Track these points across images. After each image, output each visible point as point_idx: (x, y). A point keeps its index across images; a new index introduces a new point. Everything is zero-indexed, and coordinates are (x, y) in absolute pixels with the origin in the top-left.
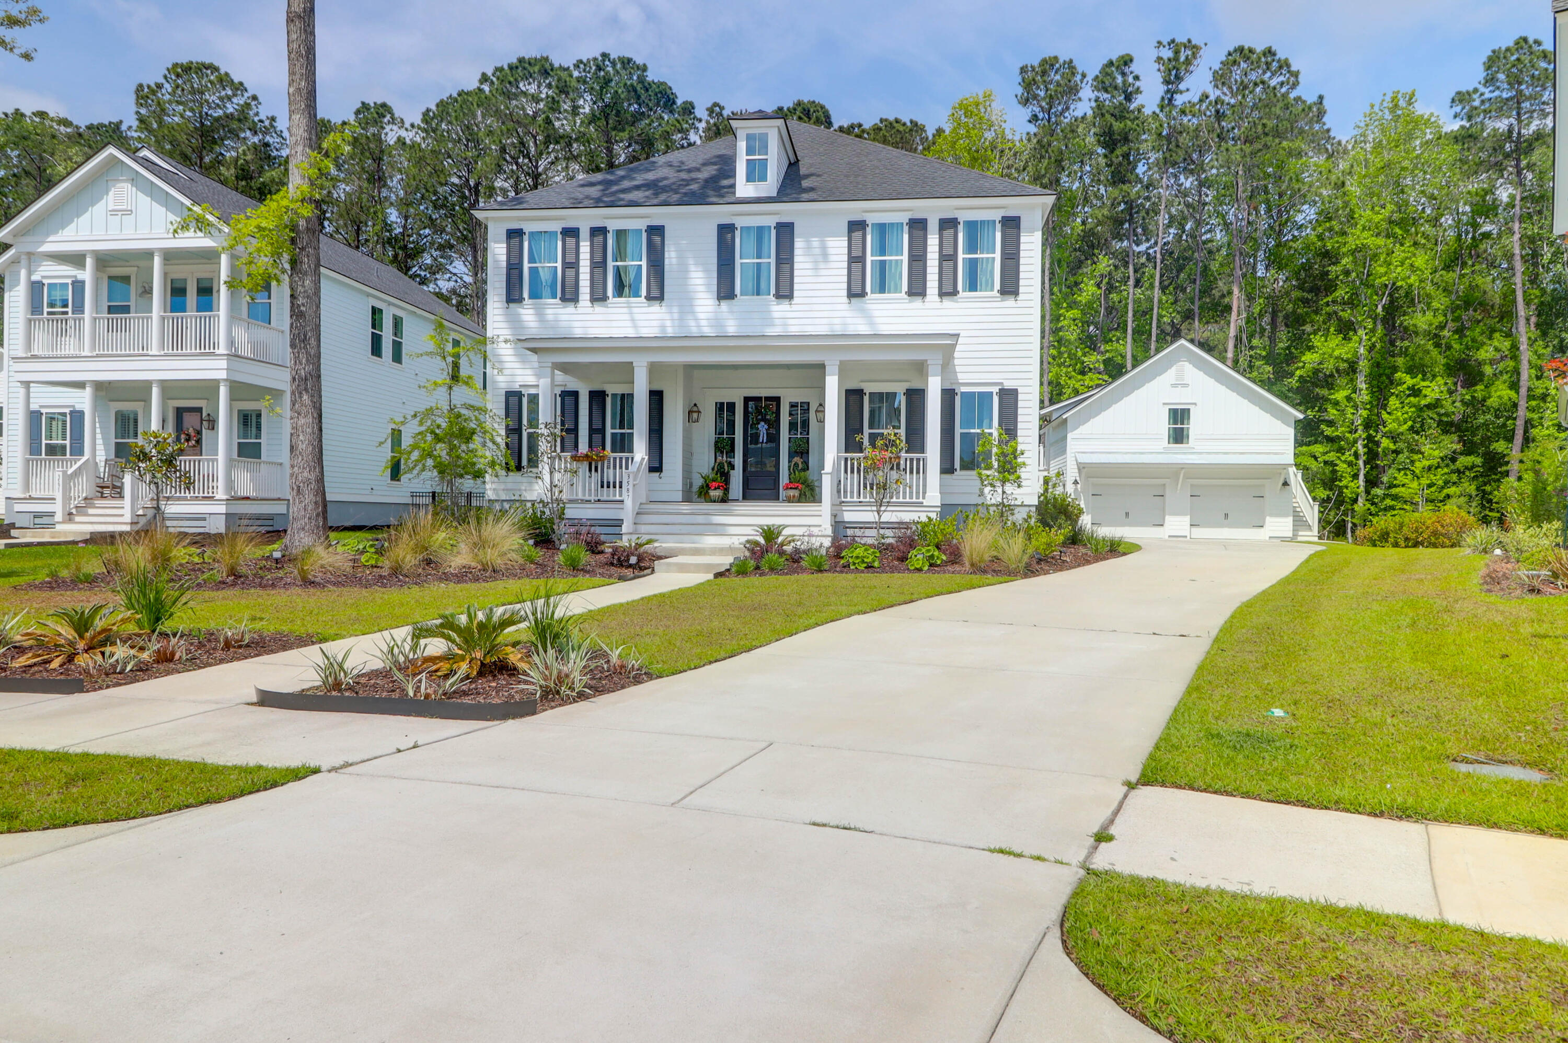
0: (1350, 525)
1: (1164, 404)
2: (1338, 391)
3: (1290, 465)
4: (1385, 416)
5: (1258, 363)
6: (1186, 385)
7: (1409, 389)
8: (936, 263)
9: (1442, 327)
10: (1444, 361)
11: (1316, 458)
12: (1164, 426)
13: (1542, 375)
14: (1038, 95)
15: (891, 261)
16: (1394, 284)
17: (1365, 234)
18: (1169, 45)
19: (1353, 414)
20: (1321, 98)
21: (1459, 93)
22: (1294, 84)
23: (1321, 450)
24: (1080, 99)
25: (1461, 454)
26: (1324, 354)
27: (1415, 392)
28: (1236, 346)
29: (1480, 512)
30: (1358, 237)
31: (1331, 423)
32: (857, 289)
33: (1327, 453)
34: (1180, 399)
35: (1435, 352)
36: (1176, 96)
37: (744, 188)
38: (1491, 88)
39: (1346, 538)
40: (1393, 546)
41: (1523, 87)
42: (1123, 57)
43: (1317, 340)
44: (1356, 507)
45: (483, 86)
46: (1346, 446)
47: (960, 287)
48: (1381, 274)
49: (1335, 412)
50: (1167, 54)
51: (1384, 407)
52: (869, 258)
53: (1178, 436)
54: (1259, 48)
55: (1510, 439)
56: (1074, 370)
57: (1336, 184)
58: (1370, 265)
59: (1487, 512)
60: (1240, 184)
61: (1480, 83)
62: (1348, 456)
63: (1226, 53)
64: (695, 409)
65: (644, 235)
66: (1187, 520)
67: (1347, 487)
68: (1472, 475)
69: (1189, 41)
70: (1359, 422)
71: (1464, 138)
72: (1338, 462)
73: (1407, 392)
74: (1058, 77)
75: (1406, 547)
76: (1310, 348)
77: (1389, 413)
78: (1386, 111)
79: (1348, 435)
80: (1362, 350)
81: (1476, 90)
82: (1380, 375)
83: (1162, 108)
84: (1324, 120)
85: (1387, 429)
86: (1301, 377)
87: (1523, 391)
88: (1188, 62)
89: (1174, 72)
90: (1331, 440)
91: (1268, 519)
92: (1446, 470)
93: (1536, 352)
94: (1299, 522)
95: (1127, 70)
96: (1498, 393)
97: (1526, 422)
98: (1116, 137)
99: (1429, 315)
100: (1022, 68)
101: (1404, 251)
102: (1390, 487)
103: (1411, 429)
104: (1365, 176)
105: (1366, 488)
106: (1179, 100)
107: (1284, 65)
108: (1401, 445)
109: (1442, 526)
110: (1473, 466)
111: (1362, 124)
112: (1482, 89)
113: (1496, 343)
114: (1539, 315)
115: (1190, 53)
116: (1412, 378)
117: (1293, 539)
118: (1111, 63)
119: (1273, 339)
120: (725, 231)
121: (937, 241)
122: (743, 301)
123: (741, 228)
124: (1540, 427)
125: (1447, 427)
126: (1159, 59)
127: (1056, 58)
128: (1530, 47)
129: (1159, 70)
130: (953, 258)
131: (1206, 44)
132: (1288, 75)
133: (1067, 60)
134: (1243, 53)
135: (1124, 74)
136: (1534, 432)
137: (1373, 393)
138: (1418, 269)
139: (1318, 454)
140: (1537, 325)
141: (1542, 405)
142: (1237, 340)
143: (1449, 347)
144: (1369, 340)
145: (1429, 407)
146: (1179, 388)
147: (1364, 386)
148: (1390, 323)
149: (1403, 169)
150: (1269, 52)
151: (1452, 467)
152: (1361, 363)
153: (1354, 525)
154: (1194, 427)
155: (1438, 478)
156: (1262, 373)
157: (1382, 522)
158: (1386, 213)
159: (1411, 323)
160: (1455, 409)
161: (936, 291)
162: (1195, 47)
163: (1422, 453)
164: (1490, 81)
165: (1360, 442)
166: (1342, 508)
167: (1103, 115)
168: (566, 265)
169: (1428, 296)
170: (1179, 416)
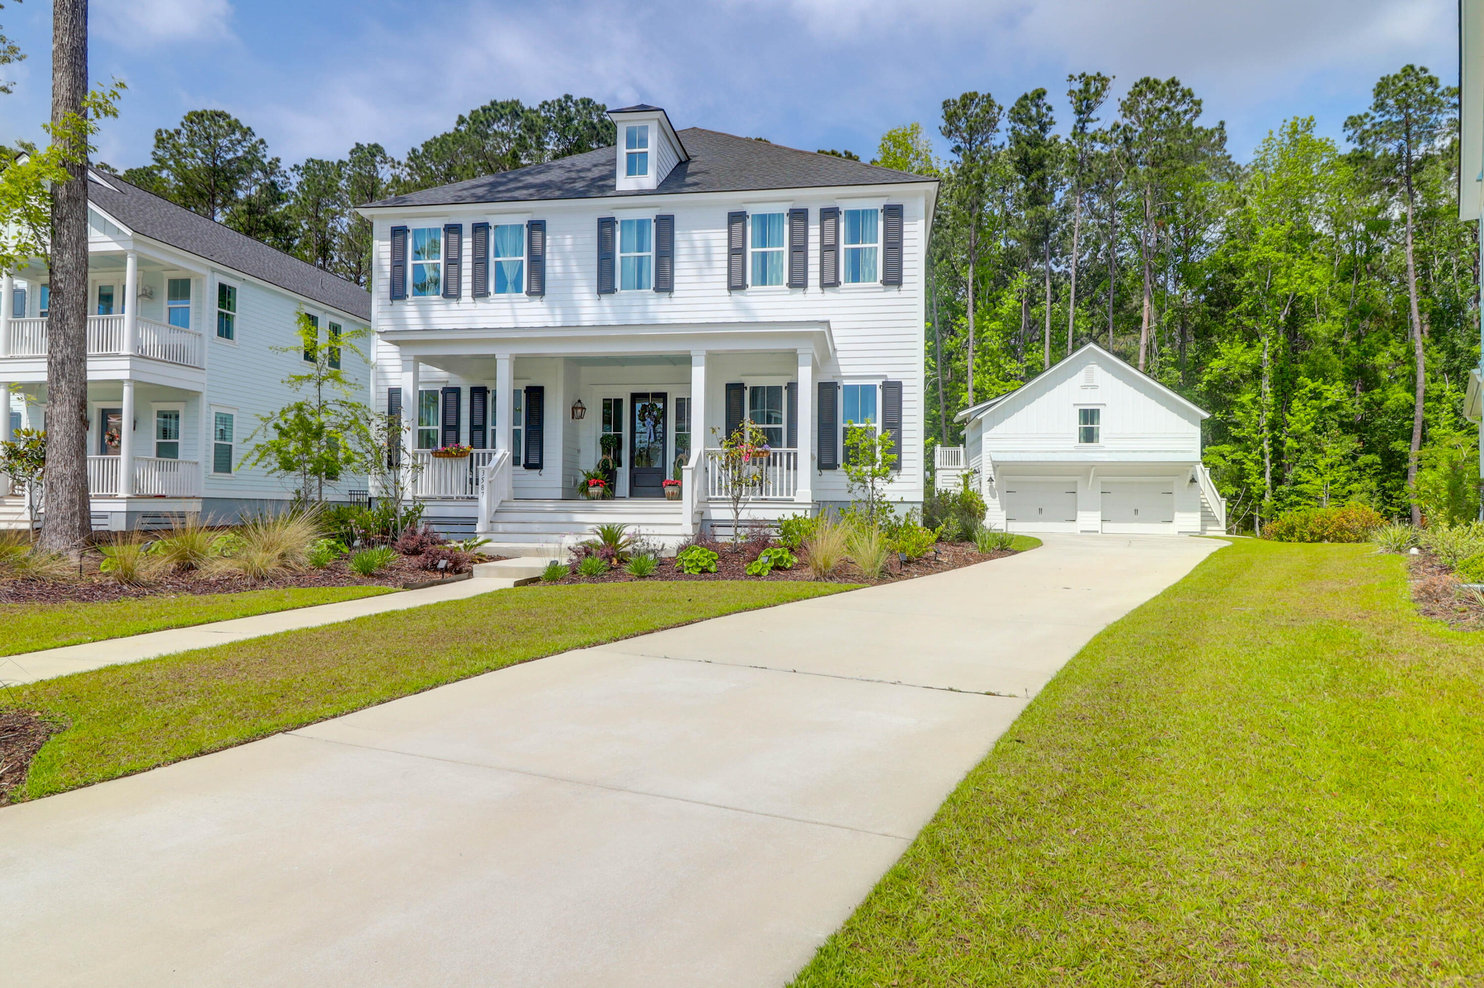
0: (1257, 520)
1: (1075, 405)
2: (1244, 394)
3: (1198, 462)
4: (1288, 417)
5: (1168, 369)
6: (1095, 387)
7: (1310, 391)
8: (818, 254)
9: (1340, 334)
10: (1343, 366)
11: (1224, 457)
12: (1074, 426)
13: (1436, 379)
14: (960, 127)
15: (772, 252)
16: (1295, 295)
17: (1267, 248)
18: (1080, 78)
19: (1258, 415)
20: (1222, 123)
21: (1351, 118)
22: (1197, 112)
23: (1229, 449)
24: (998, 131)
25: (1361, 453)
26: (1230, 360)
27: (1317, 395)
28: (1147, 354)
29: (1382, 508)
30: (1259, 251)
31: (1237, 425)
32: (737, 282)
33: (1234, 452)
34: (1089, 400)
35: (1334, 358)
36: (1087, 125)
37: (624, 182)
38: (1381, 113)
39: (1255, 532)
40: (1300, 541)
41: (1411, 111)
42: (1037, 90)
43: (1223, 348)
44: (1263, 503)
45: (460, 128)
46: (1252, 446)
47: (842, 278)
48: (1282, 285)
49: (1241, 414)
50: (1077, 86)
51: (1288, 409)
52: (750, 250)
53: (1089, 436)
54: (1164, 80)
55: (1408, 437)
56: (998, 377)
57: (1237, 202)
58: (1271, 278)
59: (1388, 507)
60: (1148, 204)
61: (1370, 108)
62: (1255, 455)
63: (1133, 85)
64: (579, 405)
65: (525, 230)
66: (1098, 515)
67: (1254, 485)
68: (1373, 472)
69: (1099, 74)
70: (1265, 423)
71: (1357, 158)
72: (1245, 461)
73: (1309, 395)
74: (978, 110)
75: (1312, 541)
76: (1216, 355)
77: (1292, 415)
78: (1286, 137)
79: (1254, 435)
80: (1266, 357)
81: (1367, 115)
82: (1284, 380)
83: (1074, 135)
84: (1225, 147)
85: (1291, 429)
86: (1209, 382)
87: (1420, 393)
88: (1098, 93)
89: (1084, 103)
90: (1237, 440)
91: (1177, 514)
92: (1347, 468)
93: (1430, 357)
94: (1207, 517)
95: (1041, 103)
96: (1395, 396)
97: (1423, 422)
98: (1031, 162)
99: (1329, 323)
100: (945, 103)
101: (1303, 264)
102: (1295, 484)
103: (1314, 428)
104: (1265, 196)
105: (1272, 484)
106: (1091, 128)
107: (1188, 94)
108: (1304, 444)
109: (1348, 521)
110: (1373, 464)
111: (1261, 150)
112: (1372, 114)
113: (1392, 349)
114: (1431, 324)
115: (1099, 85)
116: (1313, 382)
117: (1202, 534)
118: (1026, 97)
119: (1182, 348)
120: (606, 225)
121: (818, 232)
122: (622, 295)
123: (622, 222)
124: (1437, 427)
125: (1347, 427)
126: (1071, 92)
127: (976, 94)
128: (1417, 74)
129: (1071, 102)
130: (835, 248)
131: (1114, 77)
132: (1191, 104)
133: (986, 94)
134: (1148, 84)
135: (1037, 106)
136: (1432, 431)
137: (1277, 396)
138: (1317, 280)
139: (1226, 453)
140: (1430, 332)
141: (1438, 406)
142: (1148, 347)
143: (1347, 354)
144: (1272, 346)
145: (1330, 408)
146: (1089, 390)
147: (1268, 390)
148: (1292, 332)
149: (1300, 188)
150: (1173, 82)
151: (1354, 465)
152: (1265, 368)
153: (1262, 519)
154: (1104, 426)
155: (1341, 474)
156: (1171, 378)
157: (1288, 518)
158: (1285, 229)
159: (1312, 330)
160: (1354, 408)
161: (818, 282)
162: (1104, 79)
163: (1324, 452)
164: (1380, 106)
165: (1265, 442)
166: (1250, 504)
167: (1018, 142)
168: (449, 262)
169: (1327, 306)
170: (1089, 416)
